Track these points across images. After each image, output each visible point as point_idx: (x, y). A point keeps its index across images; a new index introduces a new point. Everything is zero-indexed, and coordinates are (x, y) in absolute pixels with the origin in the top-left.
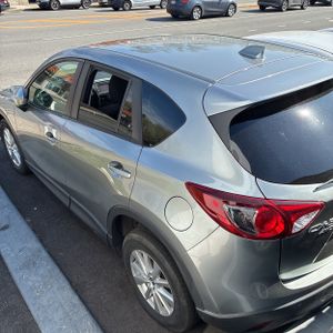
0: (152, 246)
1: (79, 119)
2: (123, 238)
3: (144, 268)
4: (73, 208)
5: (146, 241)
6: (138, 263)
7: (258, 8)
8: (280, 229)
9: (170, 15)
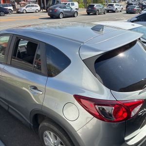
0: (56, 129)
1: (11, 65)
2: (39, 125)
3: (51, 140)
4: (10, 111)
5: (52, 126)
6: (48, 137)
7: (87, 14)
8: (125, 115)
9: (49, 17)
